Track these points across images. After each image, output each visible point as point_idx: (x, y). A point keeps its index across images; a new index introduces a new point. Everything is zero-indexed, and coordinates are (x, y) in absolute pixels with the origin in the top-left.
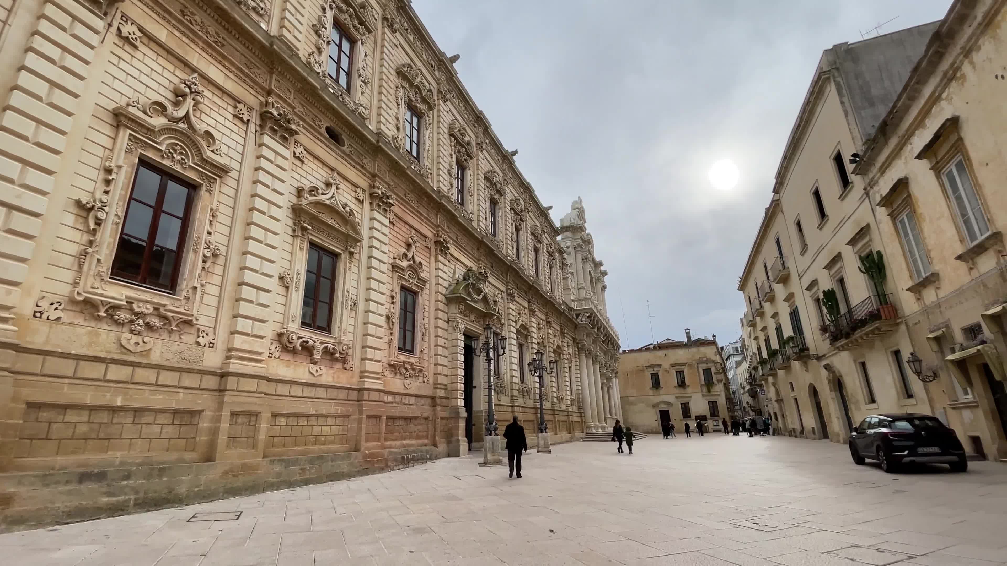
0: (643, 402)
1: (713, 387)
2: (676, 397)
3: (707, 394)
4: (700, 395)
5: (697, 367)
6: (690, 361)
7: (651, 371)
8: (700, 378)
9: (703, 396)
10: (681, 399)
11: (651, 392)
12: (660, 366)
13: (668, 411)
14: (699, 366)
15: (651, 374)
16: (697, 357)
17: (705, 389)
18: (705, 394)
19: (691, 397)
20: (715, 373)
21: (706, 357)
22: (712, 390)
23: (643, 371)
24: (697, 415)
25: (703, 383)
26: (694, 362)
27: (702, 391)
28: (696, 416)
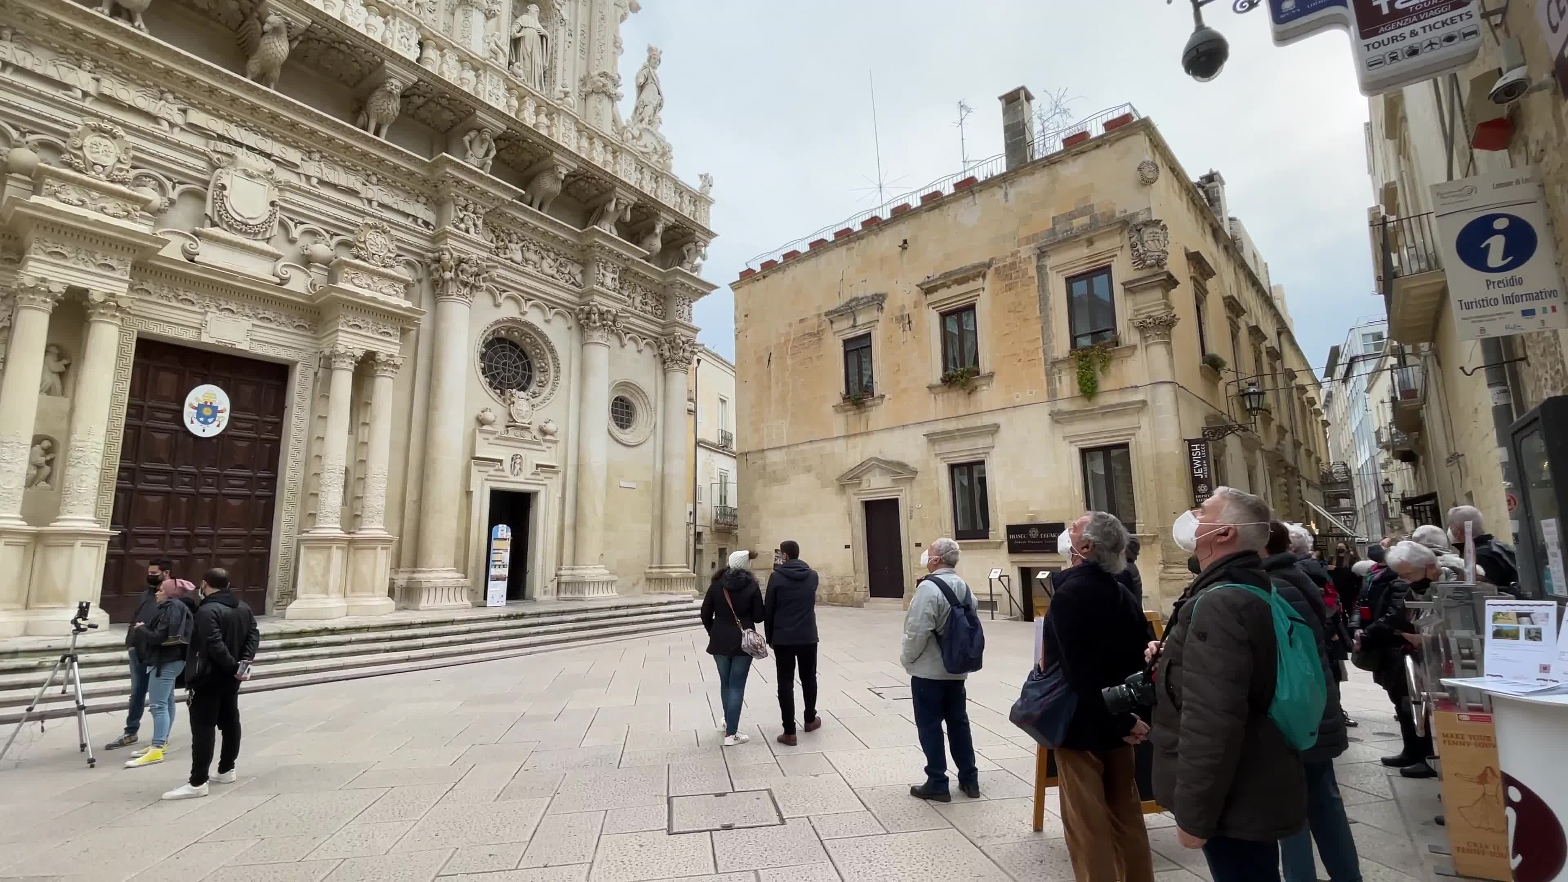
0: (808, 470)
1: (1113, 368)
2: (933, 438)
3: (1080, 404)
4: (1040, 415)
5: (1041, 269)
6: (1011, 247)
7: (845, 329)
8: (1046, 329)
9: (1057, 418)
10: (947, 447)
11: (838, 424)
12: (878, 300)
13: (894, 503)
14: (1051, 261)
15: (846, 342)
16: (1043, 221)
17: (1067, 383)
18: (1064, 406)
19: (994, 429)
20: (1130, 288)
21: (1087, 210)
22: (1105, 384)
23: (817, 335)
24: (1021, 520)
25: (1062, 345)
26: (1027, 251)
27: (1052, 395)
28: (1012, 529)
